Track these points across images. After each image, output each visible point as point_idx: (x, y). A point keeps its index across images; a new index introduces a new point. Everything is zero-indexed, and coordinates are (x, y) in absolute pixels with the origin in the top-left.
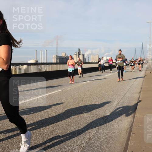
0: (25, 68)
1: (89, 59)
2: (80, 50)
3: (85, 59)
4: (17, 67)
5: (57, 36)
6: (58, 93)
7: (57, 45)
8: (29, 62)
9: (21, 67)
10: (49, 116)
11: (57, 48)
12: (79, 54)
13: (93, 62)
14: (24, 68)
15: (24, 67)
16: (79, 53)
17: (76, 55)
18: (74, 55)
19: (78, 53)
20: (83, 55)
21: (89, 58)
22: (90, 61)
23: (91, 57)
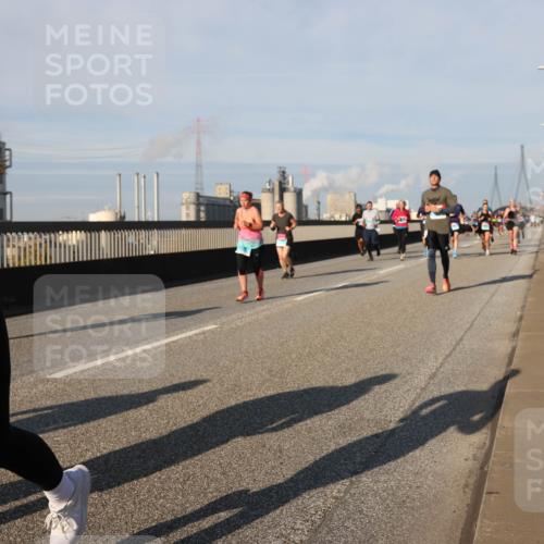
0: (78, 242)
1: (318, 209)
2: (284, 172)
3: (306, 207)
4: (48, 237)
5: (198, 121)
6: (202, 336)
7: (199, 153)
8: (93, 218)
9: (62, 237)
10: (168, 423)
11: (199, 166)
12: (283, 190)
13: (337, 218)
14: (75, 242)
15: (74, 238)
16: (280, 183)
17: (271, 191)
18: (264, 191)
19: (277, 184)
20: (299, 193)
21: (319, 203)
22: (325, 217)
23: (329, 198)
